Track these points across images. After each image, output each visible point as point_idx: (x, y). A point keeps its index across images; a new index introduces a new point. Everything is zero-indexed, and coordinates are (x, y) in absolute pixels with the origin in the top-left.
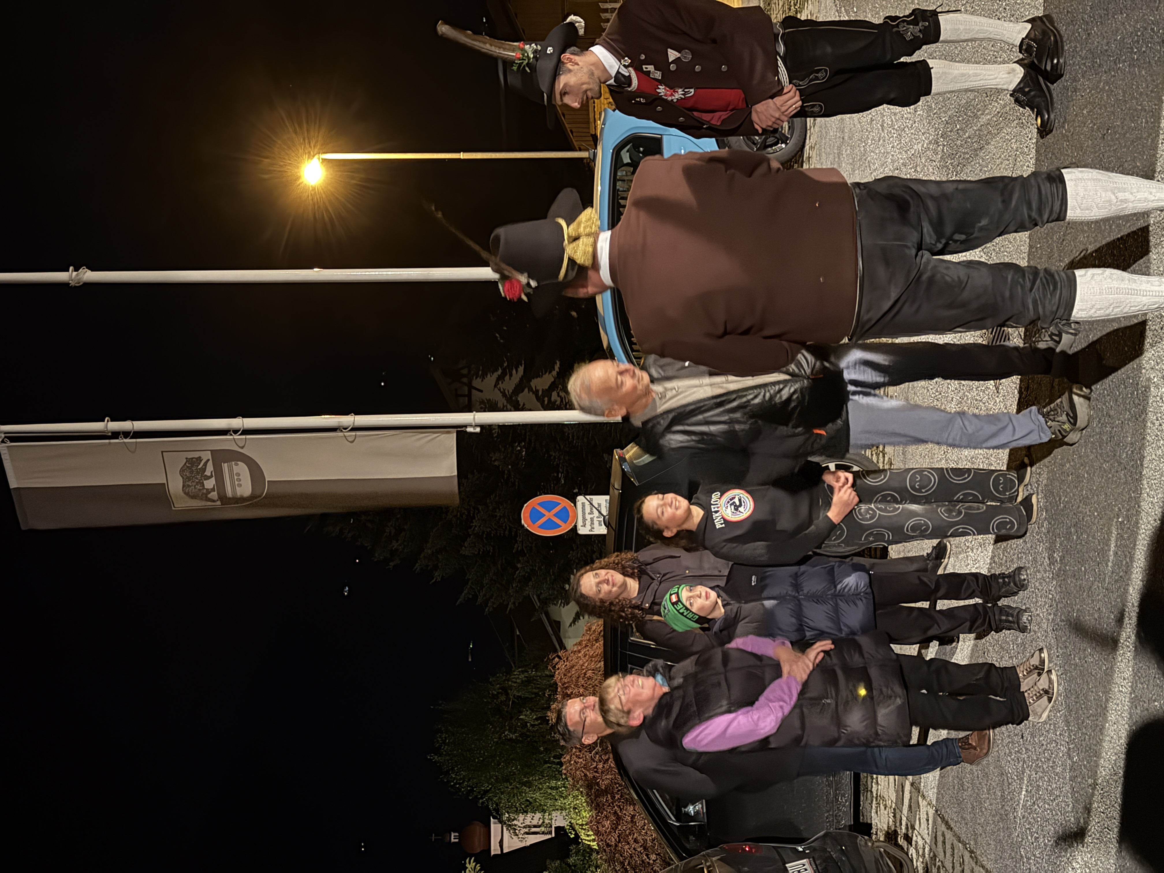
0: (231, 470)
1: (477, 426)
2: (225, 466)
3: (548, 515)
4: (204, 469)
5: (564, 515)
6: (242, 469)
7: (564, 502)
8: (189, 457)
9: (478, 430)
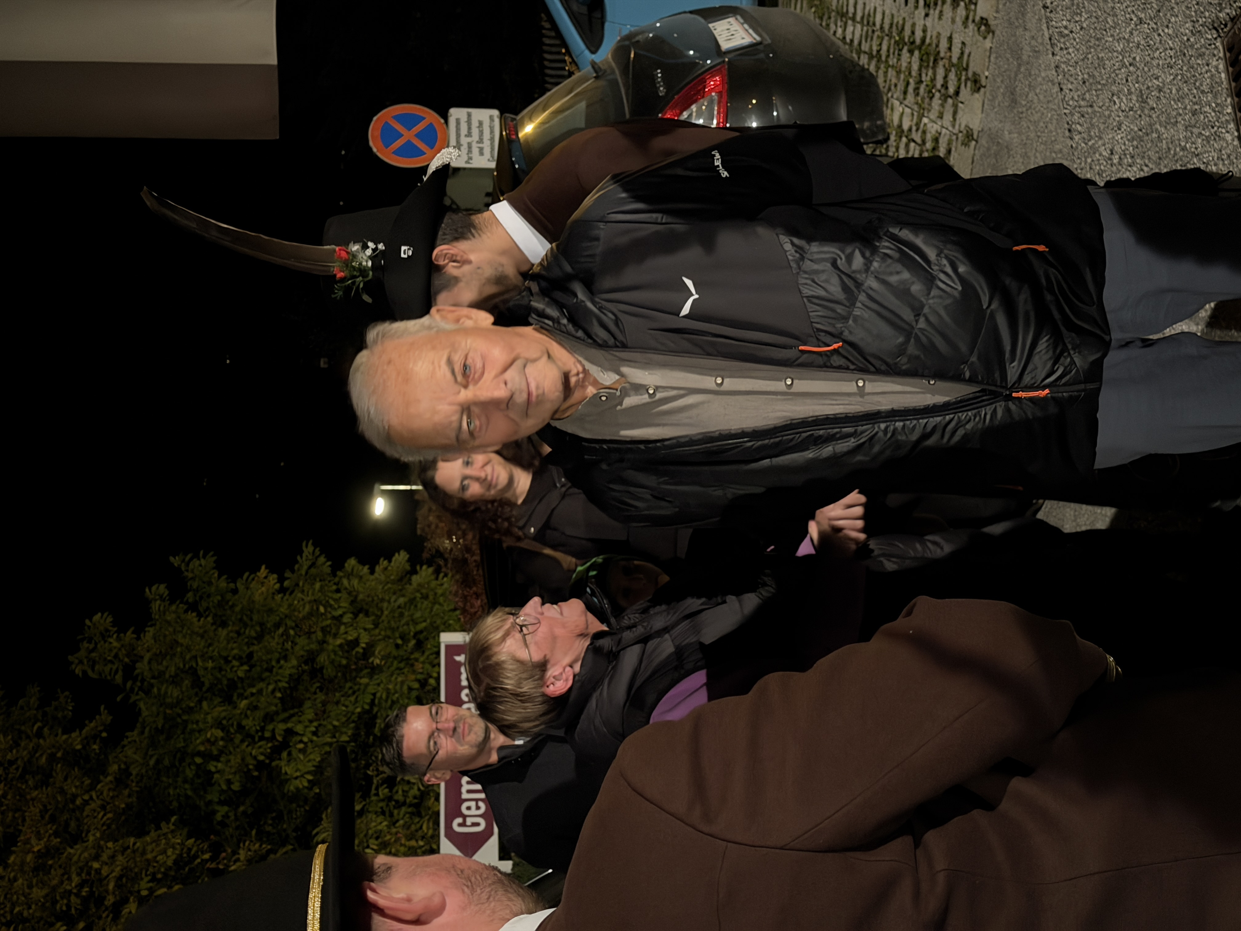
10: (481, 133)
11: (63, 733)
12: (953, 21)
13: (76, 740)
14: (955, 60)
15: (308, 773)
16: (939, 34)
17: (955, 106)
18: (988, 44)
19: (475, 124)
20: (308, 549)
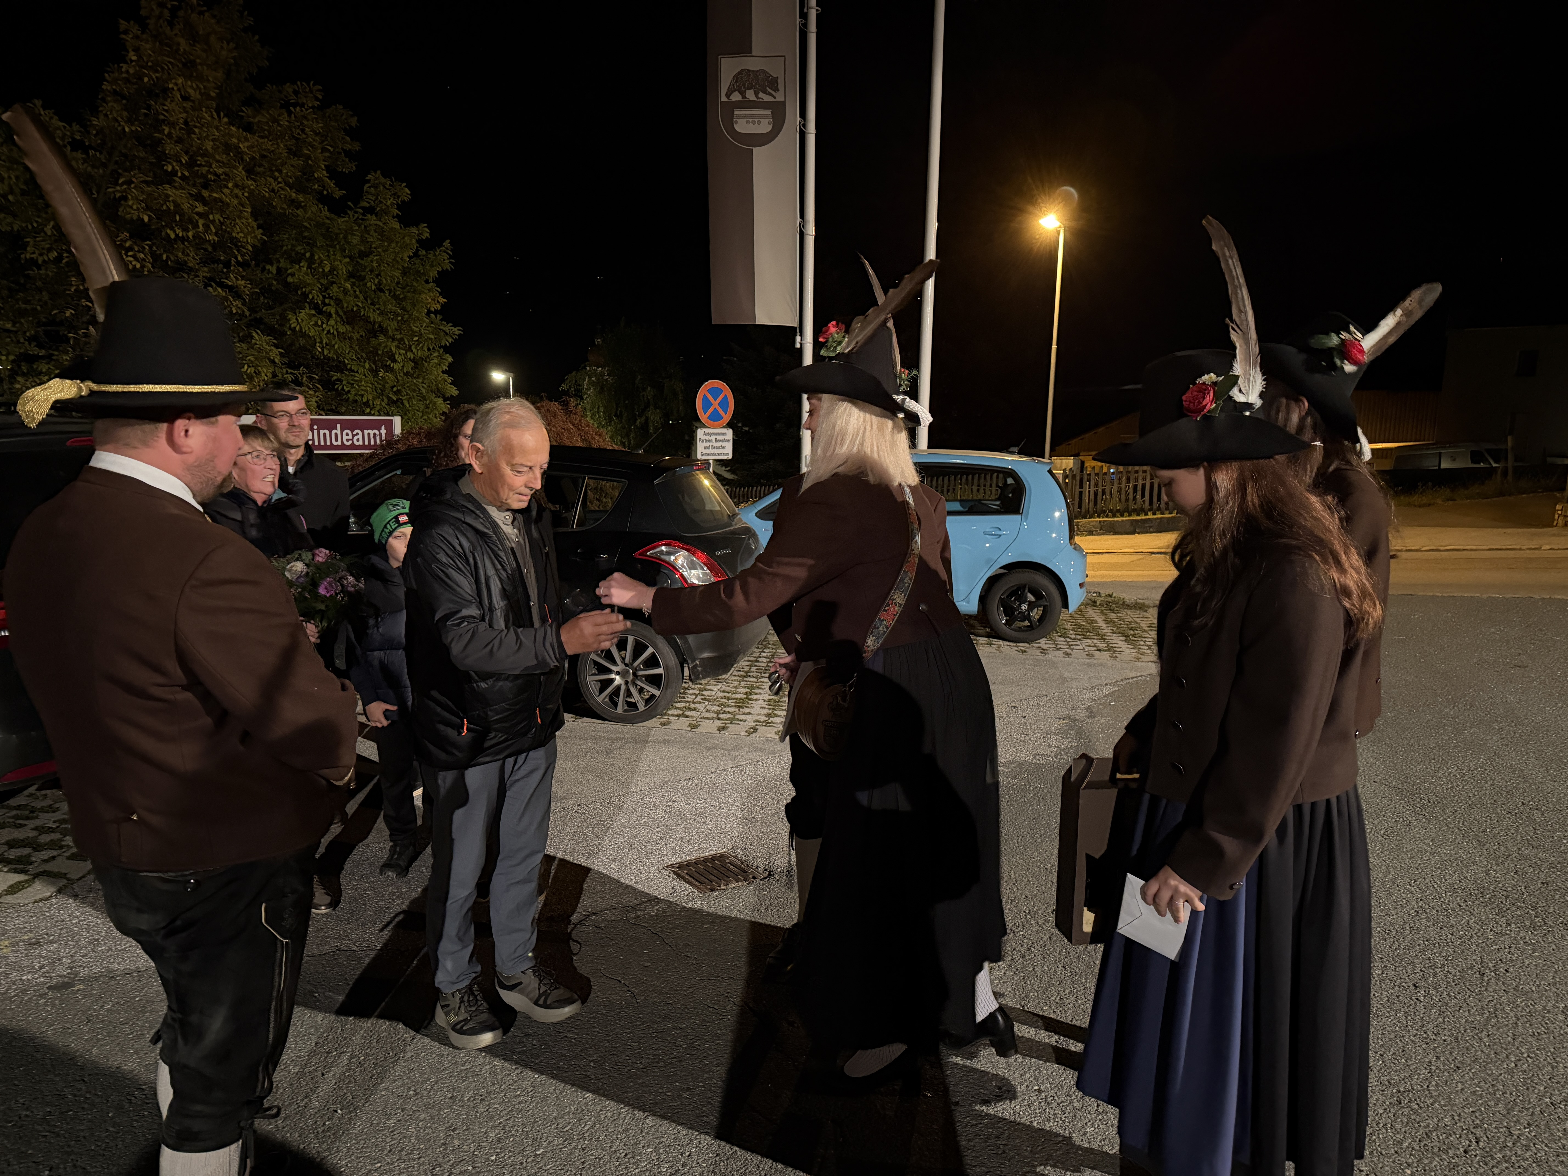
0: (764, 117)
1: (801, 344)
2: (768, 112)
3: (716, 404)
4: (765, 92)
5: (715, 417)
6: (765, 127)
7: (727, 417)
8: (779, 81)
9: (798, 346)
10: (718, 448)
11: (325, 166)
12: (758, 715)
13: (321, 174)
14: (737, 717)
15: (301, 327)
16: (752, 707)
17: (712, 718)
18: (743, 733)
19: (723, 444)
20: (457, 331)
